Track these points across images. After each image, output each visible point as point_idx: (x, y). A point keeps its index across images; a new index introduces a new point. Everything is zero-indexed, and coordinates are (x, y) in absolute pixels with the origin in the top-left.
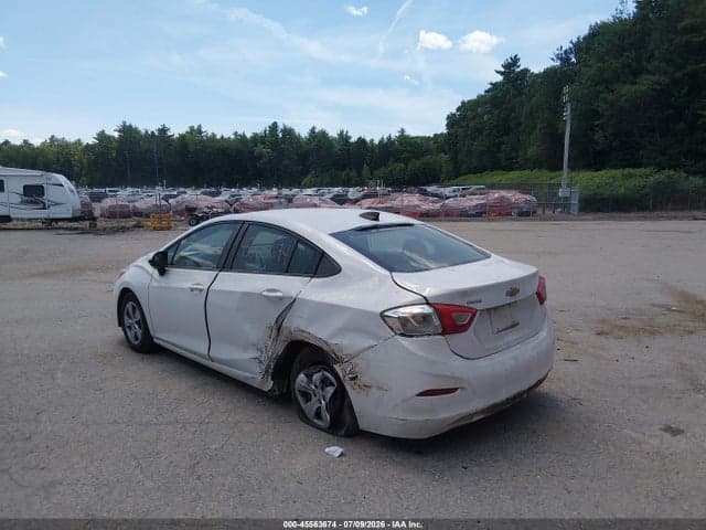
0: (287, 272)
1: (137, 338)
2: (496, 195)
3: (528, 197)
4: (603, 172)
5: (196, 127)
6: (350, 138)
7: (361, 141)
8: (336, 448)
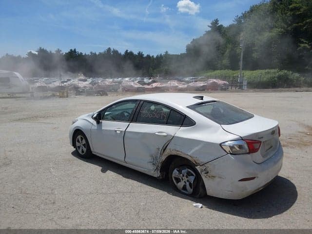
0: (166, 124)
1: (83, 152)
2: (211, 81)
3: (225, 82)
4: (256, 71)
5: (73, 50)
6: (143, 55)
7: (148, 56)
8: (199, 204)
